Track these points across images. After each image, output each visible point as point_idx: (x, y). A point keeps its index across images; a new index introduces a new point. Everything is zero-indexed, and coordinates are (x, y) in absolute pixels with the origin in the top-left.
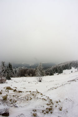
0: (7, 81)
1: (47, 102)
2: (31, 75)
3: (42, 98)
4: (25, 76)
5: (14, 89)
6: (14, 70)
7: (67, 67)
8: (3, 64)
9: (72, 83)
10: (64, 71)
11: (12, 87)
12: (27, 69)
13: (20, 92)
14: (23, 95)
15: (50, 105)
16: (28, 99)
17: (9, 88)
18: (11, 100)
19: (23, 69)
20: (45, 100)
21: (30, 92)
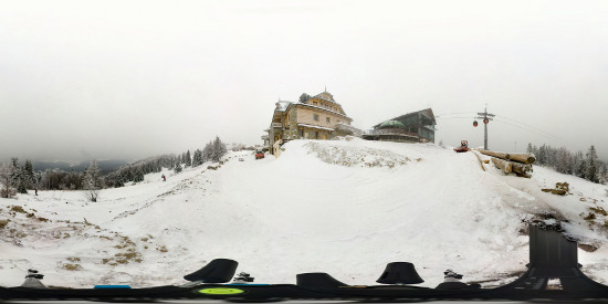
0: (19, 195)
1: (116, 243)
2: (72, 186)
3: (99, 234)
4: (58, 188)
5: (31, 212)
6: (35, 174)
7: (152, 167)
8: (14, 162)
9: (166, 198)
10: (146, 177)
11: (25, 209)
12: (65, 174)
13: (41, 219)
14: (48, 227)
15: (127, 248)
16: (57, 236)
17: (18, 209)
18: (12, 231)
19: (55, 174)
20: (108, 238)
21: (68, 222)
